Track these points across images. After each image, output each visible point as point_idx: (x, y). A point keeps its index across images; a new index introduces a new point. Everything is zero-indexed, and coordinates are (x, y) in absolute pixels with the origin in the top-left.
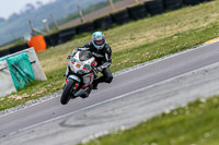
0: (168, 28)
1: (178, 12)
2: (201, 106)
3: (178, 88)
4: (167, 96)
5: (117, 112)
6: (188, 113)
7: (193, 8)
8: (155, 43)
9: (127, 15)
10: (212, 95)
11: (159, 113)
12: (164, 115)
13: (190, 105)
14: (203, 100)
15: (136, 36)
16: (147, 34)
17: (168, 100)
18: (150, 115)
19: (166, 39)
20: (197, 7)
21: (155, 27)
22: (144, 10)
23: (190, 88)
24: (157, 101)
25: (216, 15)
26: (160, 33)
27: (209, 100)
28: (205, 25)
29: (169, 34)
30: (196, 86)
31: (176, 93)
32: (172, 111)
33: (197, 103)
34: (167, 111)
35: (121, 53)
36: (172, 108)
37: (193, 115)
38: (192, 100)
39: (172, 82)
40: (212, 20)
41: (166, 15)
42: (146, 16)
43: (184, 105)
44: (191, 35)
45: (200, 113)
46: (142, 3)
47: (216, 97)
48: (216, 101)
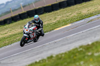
2: (53, 58)
4: (37, 54)
5: (15, 61)
6: (47, 62)
7: (49, 14)
9: (18, 17)
10: (58, 53)
11: (34, 61)
12: (36, 62)
13: (48, 58)
14: (54, 56)
15: (23, 27)
17: (38, 56)
18: (30, 63)
20: (51, 13)
22: (26, 15)
23: (48, 50)
24: (33, 56)
25: (59, 17)
27: (57, 56)
28: (54, 21)
30: (51, 49)
31: (42, 52)
32: (40, 61)
33: (52, 57)
34: (38, 61)
35: (16, 34)
36: (40, 59)
37: (50, 63)
38: (49, 55)
39: (40, 47)
40: (58, 19)
43: (45, 58)
44: (48, 26)
45: (53, 61)
46: (25, 11)
47: (60, 54)
48: (60, 56)
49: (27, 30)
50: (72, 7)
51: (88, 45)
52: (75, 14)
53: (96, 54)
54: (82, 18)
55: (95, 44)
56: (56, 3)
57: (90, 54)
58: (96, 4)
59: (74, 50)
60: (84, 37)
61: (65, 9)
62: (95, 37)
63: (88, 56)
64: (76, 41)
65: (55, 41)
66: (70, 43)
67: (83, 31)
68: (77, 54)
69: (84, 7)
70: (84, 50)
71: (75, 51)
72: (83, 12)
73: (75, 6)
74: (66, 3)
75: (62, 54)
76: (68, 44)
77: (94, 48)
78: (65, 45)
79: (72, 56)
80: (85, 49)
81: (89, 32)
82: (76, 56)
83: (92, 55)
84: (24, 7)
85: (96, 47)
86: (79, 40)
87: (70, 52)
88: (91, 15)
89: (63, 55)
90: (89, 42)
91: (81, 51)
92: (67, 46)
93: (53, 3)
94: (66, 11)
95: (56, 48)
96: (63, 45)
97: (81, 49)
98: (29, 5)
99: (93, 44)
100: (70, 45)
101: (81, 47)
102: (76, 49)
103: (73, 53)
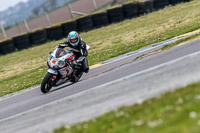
0: (34, 61)
1: (43, 46)
3: (44, 116)
4: (34, 123)
8: (23, 75)
10: (76, 121)
13: (56, 131)
14: (68, 127)
15: (5, 69)
16: (15, 67)
19: (32, 71)
20: (60, 41)
21: (22, 60)
22: (12, 45)
23: (55, 116)
26: (26, 66)
27: (74, 127)
29: (35, 66)
30: (61, 114)
31: (43, 120)
33: (62, 129)
38: (58, 126)
41: (32, 49)
42: (13, 51)
43: (50, 131)
46: (10, 38)
47: (79, 124)
48: (79, 128)
49: (54, 62)
50: (103, 29)
51: (136, 105)
52: (108, 43)
53: (152, 124)
54: (123, 50)
55: (150, 103)
56: (70, 20)
57: (139, 123)
58: (152, 23)
59: (107, 115)
60: (127, 89)
61: (89, 33)
62: (149, 89)
63: (135, 127)
64: (110, 97)
65: (70, 97)
66: (100, 102)
67: (126, 77)
68: (114, 124)
69: (127, 29)
70: (127, 116)
71: (110, 117)
72: (126, 39)
73: (109, 27)
74: (90, 20)
75: (84, 123)
76: (96, 102)
77: (148, 111)
78: (89, 105)
79: (103, 128)
80: (129, 113)
81: (138, 78)
82: (111, 127)
83: (144, 125)
84: (7, 29)
85: (153, 110)
86: (117, 95)
87: (99, 119)
88: (142, 44)
89: (86, 127)
90: (138, 98)
91: (121, 117)
92: (93, 107)
93: (66, 22)
94: (90, 38)
95: (72, 110)
96: (85, 105)
97: (122, 113)
98: (17, 24)
99: (145, 103)
100: (99, 105)
101: (121, 109)
102: (112, 113)
103: (106, 122)
